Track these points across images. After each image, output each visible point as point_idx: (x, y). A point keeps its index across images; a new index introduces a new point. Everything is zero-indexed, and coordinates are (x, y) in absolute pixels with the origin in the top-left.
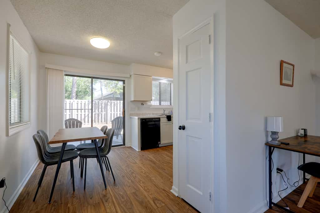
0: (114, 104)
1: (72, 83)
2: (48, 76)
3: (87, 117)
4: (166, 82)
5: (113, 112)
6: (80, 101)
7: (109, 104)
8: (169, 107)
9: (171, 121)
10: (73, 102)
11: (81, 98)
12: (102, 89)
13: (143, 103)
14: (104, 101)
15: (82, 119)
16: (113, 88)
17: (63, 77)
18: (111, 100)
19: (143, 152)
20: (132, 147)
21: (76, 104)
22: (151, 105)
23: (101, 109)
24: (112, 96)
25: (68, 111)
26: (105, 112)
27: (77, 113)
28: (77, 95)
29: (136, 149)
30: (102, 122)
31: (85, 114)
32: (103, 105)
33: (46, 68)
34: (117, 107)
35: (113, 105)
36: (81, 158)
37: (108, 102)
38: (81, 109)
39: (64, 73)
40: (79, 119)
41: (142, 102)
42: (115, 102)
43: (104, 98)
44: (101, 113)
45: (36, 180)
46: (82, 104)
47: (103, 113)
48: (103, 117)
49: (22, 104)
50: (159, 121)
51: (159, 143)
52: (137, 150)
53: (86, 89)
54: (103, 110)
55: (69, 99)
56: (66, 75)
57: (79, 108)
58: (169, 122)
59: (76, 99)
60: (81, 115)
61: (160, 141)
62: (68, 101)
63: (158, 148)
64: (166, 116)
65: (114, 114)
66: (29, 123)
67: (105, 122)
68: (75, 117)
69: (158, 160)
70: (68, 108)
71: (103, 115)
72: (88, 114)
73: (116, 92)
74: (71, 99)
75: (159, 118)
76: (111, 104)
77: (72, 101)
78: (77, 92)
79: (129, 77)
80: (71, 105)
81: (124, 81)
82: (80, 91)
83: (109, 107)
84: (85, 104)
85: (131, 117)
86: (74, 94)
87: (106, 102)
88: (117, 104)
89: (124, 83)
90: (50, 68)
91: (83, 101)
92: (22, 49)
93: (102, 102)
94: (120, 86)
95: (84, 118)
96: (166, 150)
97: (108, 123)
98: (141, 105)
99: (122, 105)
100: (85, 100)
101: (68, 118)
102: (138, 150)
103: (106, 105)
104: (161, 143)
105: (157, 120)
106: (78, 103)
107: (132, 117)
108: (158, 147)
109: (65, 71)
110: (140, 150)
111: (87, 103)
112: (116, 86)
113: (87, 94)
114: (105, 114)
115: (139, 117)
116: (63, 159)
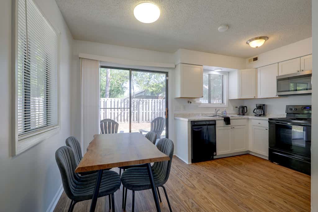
0: (146, 102)
1: (106, 82)
2: (82, 67)
3: (120, 116)
4: (218, 74)
5: (145, 111)
6: (113, 99)
7: (141, 102)
8: (220, 106)
9: (230, 124)
10: (107, 101)
11: (114, 97)
12: (134, 87)
13: (190, 101)
14: (137, 99)
15: (115, 117)
16: (145, 86)
17: (98, 69)
18: (144, 99)
19: (194, 165)
20: (177, 156)
21: (110, 103)
22: (200, 104)
23: (133, 108)
24: (143, 94)
25: (102, 110)
26: (137, 110)
27: (111, 112)
28: (110, 94)
29: (185, 162)
30: (134, 121)
31: (118, 113)
32: (135, 103)
33: (80, 58)
34: (149, 105)
35: (144, 103)
36: (125, 188)
37: (140, 100)
38: (114, 108)
39: (99, 65)
40: (113, 119)
41: (188, 100)
42: (147, 100)
43: (137, 96)
44: (133, 112)
45: (65, 207)
46: (115, 102)
47: (136, 112)
48: (135, 116)
49: (50, 102)
50: (215, 125)
51: (215, 154)
52: (187, 163)
53: (118, 88)
54: (135, 109)
55: (103, 98)
56: (102, 67)
57: (113, 107)
58: (227, 126)
59: (109, 97)
60: (114, 113)
61: (216, 152)
62: (102, 100)
63: (213, 161)
64: (223, 118)
65: (146, 113)
66: (58, 126)
67: (137, 121)
68: (108, 117)
69: (226, 184)
70: (102, 107)
71: (135, 113)
72: (121, 113)
73: (148, 90)
74: (105, 98)
75: (215, 121)
76: (143, 102)
77: (106, 99)
78: (111, 91)
79: (174, 67)
80: (105, 103)
81: (167, 74)
82: (113, 90)
83: (141, 106)
84: (118, 102)
85: (176, 118)
86: (108, 93)
87: (138, 100)
88: (149, 102)
89: (167, 76)
90: (83, 58)
91: (116, 99)
92: (45, 20)
93: (134, 100)
94: (151, 84)
95: (117, 116)
96: (227, 165)
97: (140, 122)
98: (188, 104)
99: (164, 104)
100: (118, 99)
101: (102, 119)
102: (189, 162)
103: (138, 103)
104: (217, 155)
105: (211, 123)
106: (111, 102)
107: (178, 118)
108: (213, 159)
109: (101, 61)
110: (191, 163)
111: (120, 101)
112: (148, 84)
113: (119, 92)
114: (137, 113)
115: (189, 119)
116: (100, 191)
